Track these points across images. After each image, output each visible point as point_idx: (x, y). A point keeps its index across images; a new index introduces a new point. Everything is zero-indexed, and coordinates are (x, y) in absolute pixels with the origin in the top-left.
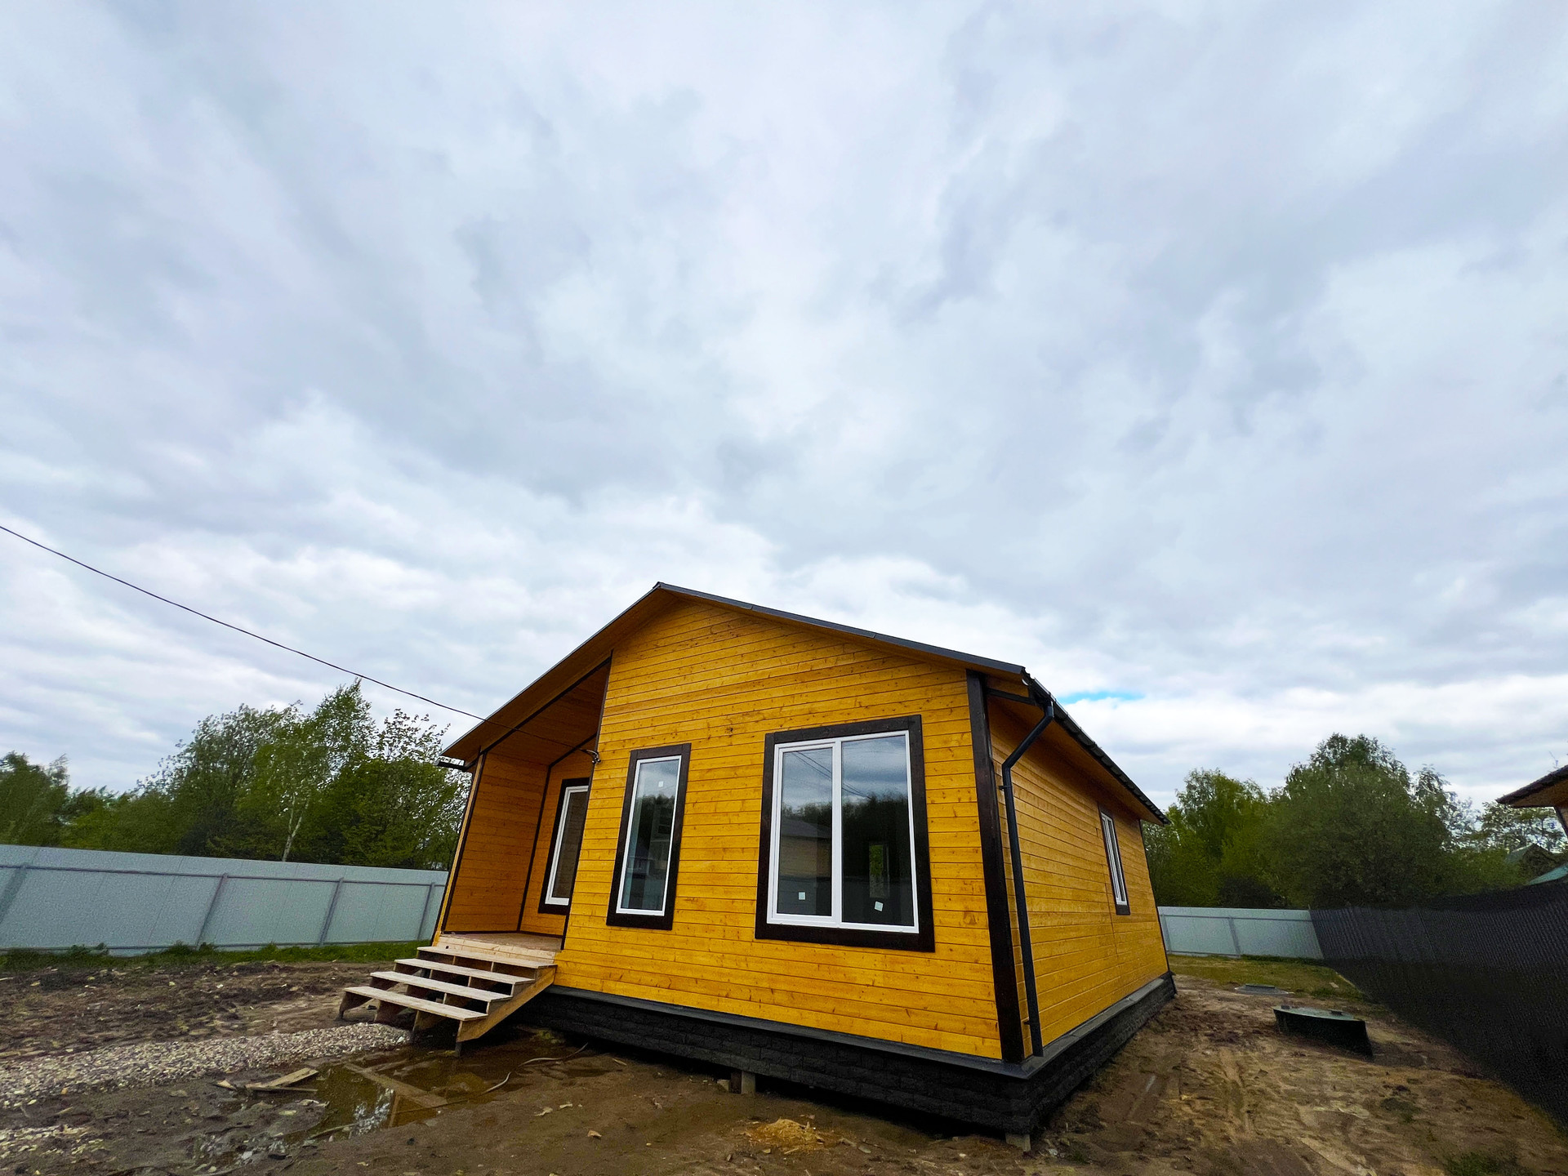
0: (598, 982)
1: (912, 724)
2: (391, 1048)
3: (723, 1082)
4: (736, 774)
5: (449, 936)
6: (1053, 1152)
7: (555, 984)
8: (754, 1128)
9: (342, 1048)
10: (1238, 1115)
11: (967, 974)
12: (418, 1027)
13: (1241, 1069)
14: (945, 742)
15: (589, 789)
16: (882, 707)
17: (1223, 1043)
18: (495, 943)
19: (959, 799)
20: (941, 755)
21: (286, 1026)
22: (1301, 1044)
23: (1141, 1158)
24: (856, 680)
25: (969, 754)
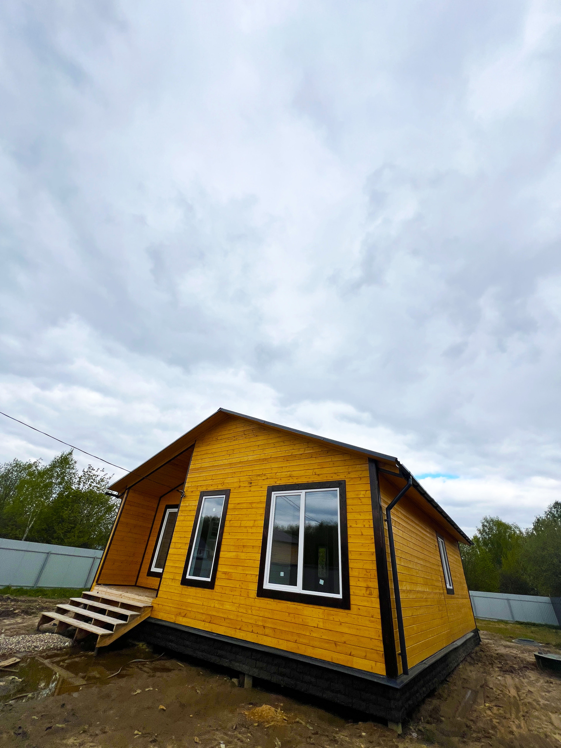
0: (173, 617)
1: (341, 485)
2: (61, 649)
3: (235, 680)
4: (252, 506)
5: (100, 586)
6: (415, 735)
7: (152, 616)
8: (249, 709)
9: (36, 647)
10: (517, 718)
11: (368, 623)
12: (76, 637)
13: (518, 689)
14: (357, 495)
15: (178, 511)
16: (326, 475)
17: (507, 673)
18: (123, 591)
19: (364, 526)
20: (355, 502)
21: (8, 633)
22: (551, 676)
23: (464, 742)
24: (313, 461)
25: (369, 502)
